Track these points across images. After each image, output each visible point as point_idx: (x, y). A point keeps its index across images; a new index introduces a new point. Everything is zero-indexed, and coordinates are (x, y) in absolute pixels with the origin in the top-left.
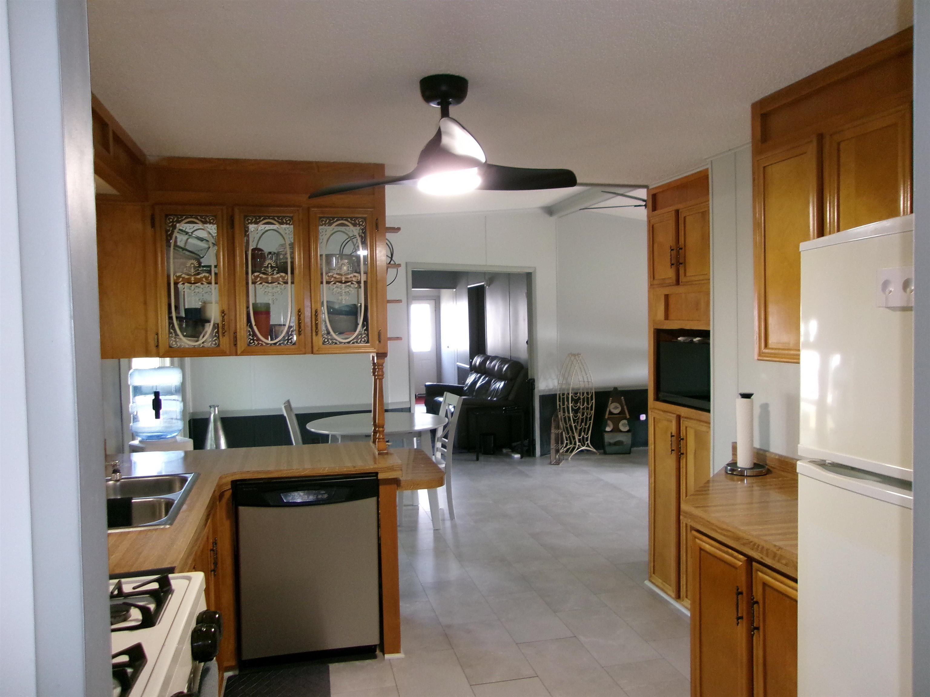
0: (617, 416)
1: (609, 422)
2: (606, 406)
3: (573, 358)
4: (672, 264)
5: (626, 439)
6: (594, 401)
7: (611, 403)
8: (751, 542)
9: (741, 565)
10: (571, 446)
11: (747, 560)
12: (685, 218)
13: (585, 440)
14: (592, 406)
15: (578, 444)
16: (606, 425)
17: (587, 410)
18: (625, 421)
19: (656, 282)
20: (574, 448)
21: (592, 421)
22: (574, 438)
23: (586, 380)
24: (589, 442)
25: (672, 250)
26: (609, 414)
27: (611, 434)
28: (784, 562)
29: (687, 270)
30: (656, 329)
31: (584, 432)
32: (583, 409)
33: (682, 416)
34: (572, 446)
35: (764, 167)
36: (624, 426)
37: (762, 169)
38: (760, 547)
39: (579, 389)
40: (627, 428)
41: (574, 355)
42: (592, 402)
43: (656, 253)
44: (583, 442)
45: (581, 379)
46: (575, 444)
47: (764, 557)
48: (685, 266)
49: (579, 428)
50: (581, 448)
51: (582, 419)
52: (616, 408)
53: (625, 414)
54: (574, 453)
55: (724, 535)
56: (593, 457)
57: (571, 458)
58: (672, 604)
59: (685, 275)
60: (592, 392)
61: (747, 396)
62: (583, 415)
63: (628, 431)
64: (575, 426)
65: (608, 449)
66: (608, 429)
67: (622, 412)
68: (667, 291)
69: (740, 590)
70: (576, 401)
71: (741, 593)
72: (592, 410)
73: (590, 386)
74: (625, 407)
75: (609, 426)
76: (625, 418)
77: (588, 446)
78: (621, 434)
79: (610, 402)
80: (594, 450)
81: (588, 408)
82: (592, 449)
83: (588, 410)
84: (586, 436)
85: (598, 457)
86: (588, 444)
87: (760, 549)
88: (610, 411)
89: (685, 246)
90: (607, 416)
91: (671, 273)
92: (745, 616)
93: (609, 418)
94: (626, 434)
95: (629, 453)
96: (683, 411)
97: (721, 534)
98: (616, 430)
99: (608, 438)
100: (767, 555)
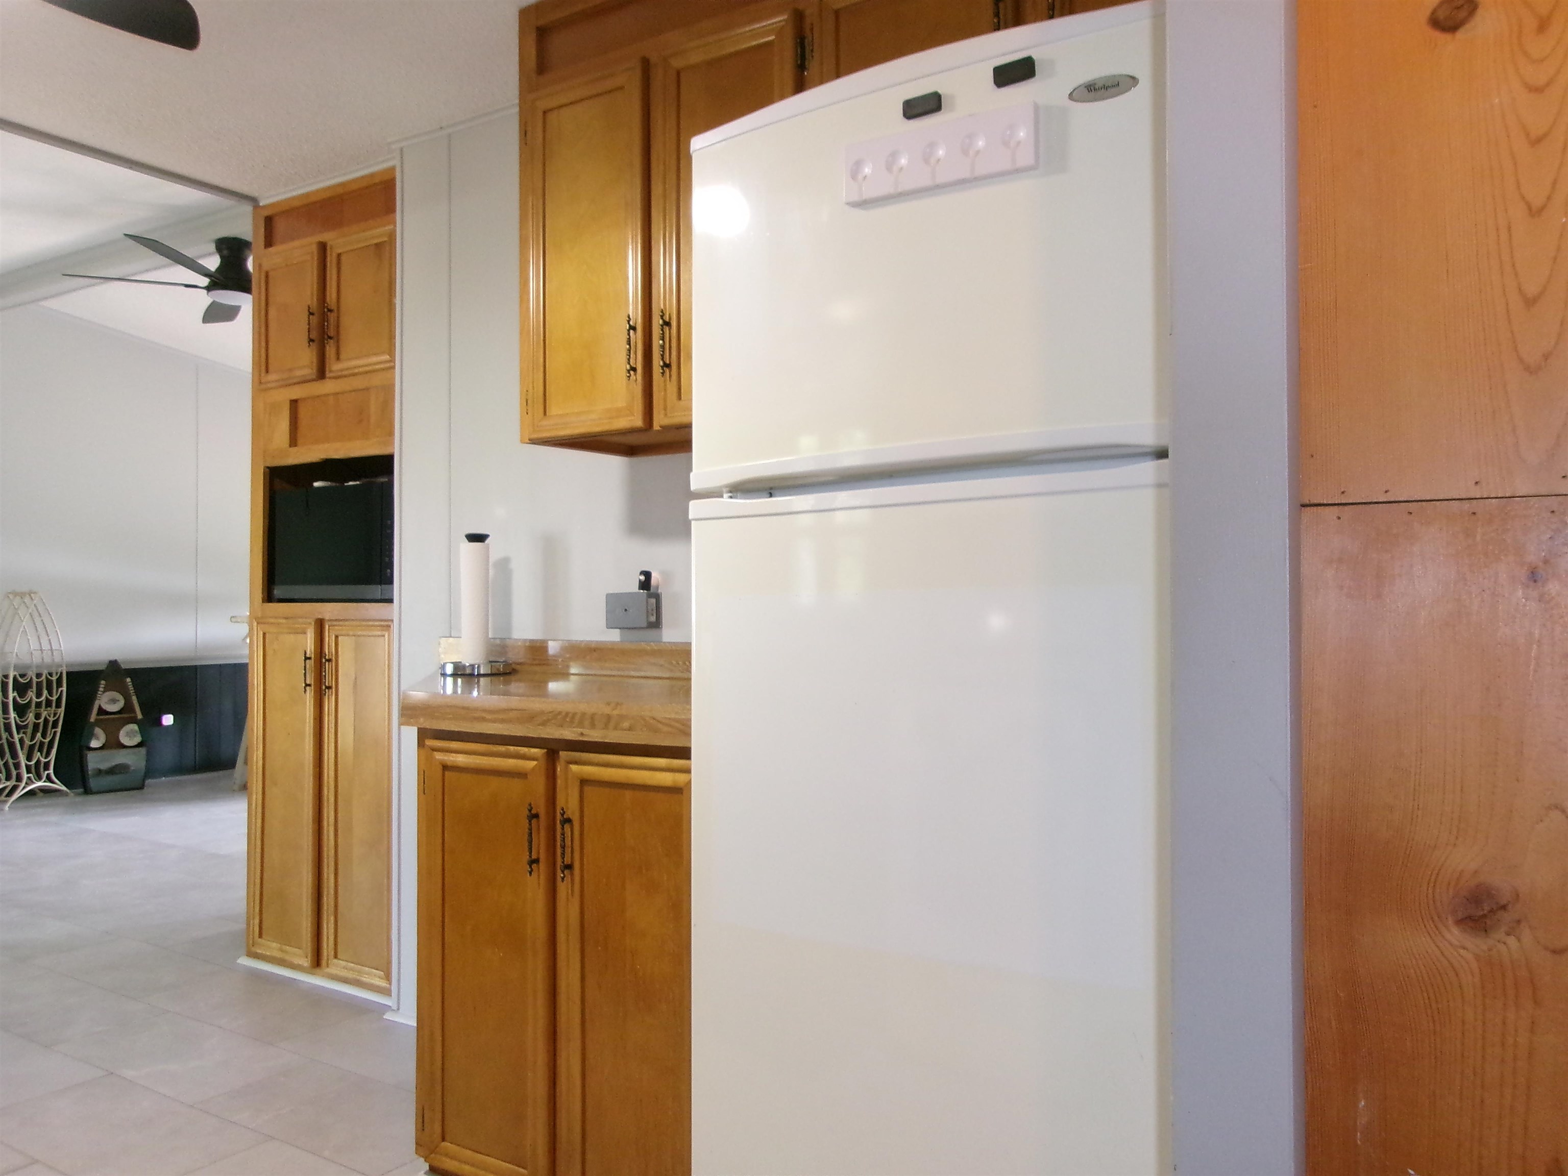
0: (116, 716)
1: (98, 731)
2: (92, 697)
3: (17, 601)
4: (311, 340)
5: (135, 760)
6: (64, 689)
7: (104, 692)
8: (560, 713)
9: (536, 765)
10: (8, 783)
11: (547, 753)
12: (339, 255)
13: (42, 769)
14: (59, 700)
15: (25, 776)
16: (91, 735)
17: (46, 707)
18: (135, 727)
19: (272, 377)
20: (14, 788)
21: (59, 729)
22: (17, 766)
23: (45, 646)
24: (51, 771)
25: (311, 314)
26: (98, 714)
27: (99, 753)
28: (626, 724)
29: (342, 349)
30: (268, 467)
31: (40, 750)
32: (38, 705)
33: (327, 618)
34: (12, 783)
35: (545, 113)
36: (129, 735)
37: (541, 114)
38: (577, 717)
39: (29, 667)
40: (138, 739)
41: (22, 595)
42: (60, 689)
43: (273, 325)
44: (37, 771)
45: (34, 645)
46: (19, 778)
47: (585, 731)
48: (338, 341)
49: (28, 742)
50: (33, 783)
51: (36, 726)
52: (114, 701)
53: (133, 711)
54: (16, 795)
55: (503, 721)
56: (61, 800)
57: (8, 807)
58: (303, 982)
59: (338, 359)
60: (61, 673)
61: (477, 538)
62: (38, 716)
63: (139, 745)
64: (21, 741)
65: (93, 783)
66: (94, 744)
67: (128, 708)
68: (296, 393)
69: (533, 812)
70: (22, 689)
71: (536, 816)
72: (58, 705)
73: (57, 659)
74: (134, 698)
75: (98, 739)
76: (133, 720)
77: (49, 779)
78: (124, 752)
79: (101, 689)
80: (64, 788)
81: (49, 703)
82: (59, 786)
83: (49, 709)
84: (43, 760)
85: (72, 797)
86: (48, 775)
87: (576, 721)
88: (100, 709)
89: (338, 307)
90: (93, 717)
91: (306, 358)
92: (542, 857)
93: (98, 723)
94: (137, 749)
95: (141, 787)
96: (328, 610)
97: (494, 721)
98: (113, 744)
99: (94, 762)
100: (593, 726)
